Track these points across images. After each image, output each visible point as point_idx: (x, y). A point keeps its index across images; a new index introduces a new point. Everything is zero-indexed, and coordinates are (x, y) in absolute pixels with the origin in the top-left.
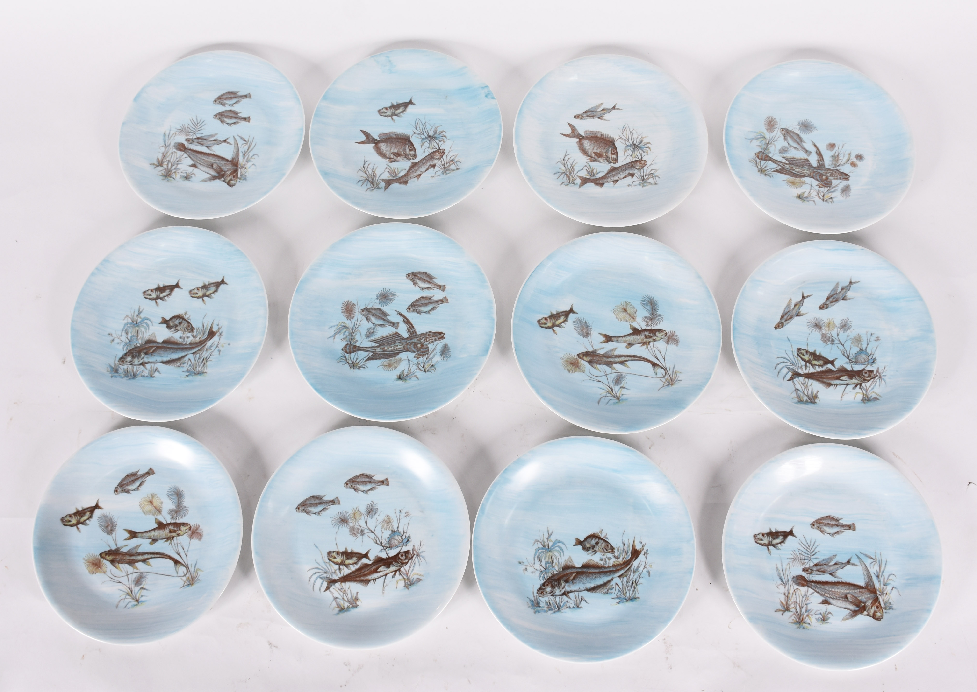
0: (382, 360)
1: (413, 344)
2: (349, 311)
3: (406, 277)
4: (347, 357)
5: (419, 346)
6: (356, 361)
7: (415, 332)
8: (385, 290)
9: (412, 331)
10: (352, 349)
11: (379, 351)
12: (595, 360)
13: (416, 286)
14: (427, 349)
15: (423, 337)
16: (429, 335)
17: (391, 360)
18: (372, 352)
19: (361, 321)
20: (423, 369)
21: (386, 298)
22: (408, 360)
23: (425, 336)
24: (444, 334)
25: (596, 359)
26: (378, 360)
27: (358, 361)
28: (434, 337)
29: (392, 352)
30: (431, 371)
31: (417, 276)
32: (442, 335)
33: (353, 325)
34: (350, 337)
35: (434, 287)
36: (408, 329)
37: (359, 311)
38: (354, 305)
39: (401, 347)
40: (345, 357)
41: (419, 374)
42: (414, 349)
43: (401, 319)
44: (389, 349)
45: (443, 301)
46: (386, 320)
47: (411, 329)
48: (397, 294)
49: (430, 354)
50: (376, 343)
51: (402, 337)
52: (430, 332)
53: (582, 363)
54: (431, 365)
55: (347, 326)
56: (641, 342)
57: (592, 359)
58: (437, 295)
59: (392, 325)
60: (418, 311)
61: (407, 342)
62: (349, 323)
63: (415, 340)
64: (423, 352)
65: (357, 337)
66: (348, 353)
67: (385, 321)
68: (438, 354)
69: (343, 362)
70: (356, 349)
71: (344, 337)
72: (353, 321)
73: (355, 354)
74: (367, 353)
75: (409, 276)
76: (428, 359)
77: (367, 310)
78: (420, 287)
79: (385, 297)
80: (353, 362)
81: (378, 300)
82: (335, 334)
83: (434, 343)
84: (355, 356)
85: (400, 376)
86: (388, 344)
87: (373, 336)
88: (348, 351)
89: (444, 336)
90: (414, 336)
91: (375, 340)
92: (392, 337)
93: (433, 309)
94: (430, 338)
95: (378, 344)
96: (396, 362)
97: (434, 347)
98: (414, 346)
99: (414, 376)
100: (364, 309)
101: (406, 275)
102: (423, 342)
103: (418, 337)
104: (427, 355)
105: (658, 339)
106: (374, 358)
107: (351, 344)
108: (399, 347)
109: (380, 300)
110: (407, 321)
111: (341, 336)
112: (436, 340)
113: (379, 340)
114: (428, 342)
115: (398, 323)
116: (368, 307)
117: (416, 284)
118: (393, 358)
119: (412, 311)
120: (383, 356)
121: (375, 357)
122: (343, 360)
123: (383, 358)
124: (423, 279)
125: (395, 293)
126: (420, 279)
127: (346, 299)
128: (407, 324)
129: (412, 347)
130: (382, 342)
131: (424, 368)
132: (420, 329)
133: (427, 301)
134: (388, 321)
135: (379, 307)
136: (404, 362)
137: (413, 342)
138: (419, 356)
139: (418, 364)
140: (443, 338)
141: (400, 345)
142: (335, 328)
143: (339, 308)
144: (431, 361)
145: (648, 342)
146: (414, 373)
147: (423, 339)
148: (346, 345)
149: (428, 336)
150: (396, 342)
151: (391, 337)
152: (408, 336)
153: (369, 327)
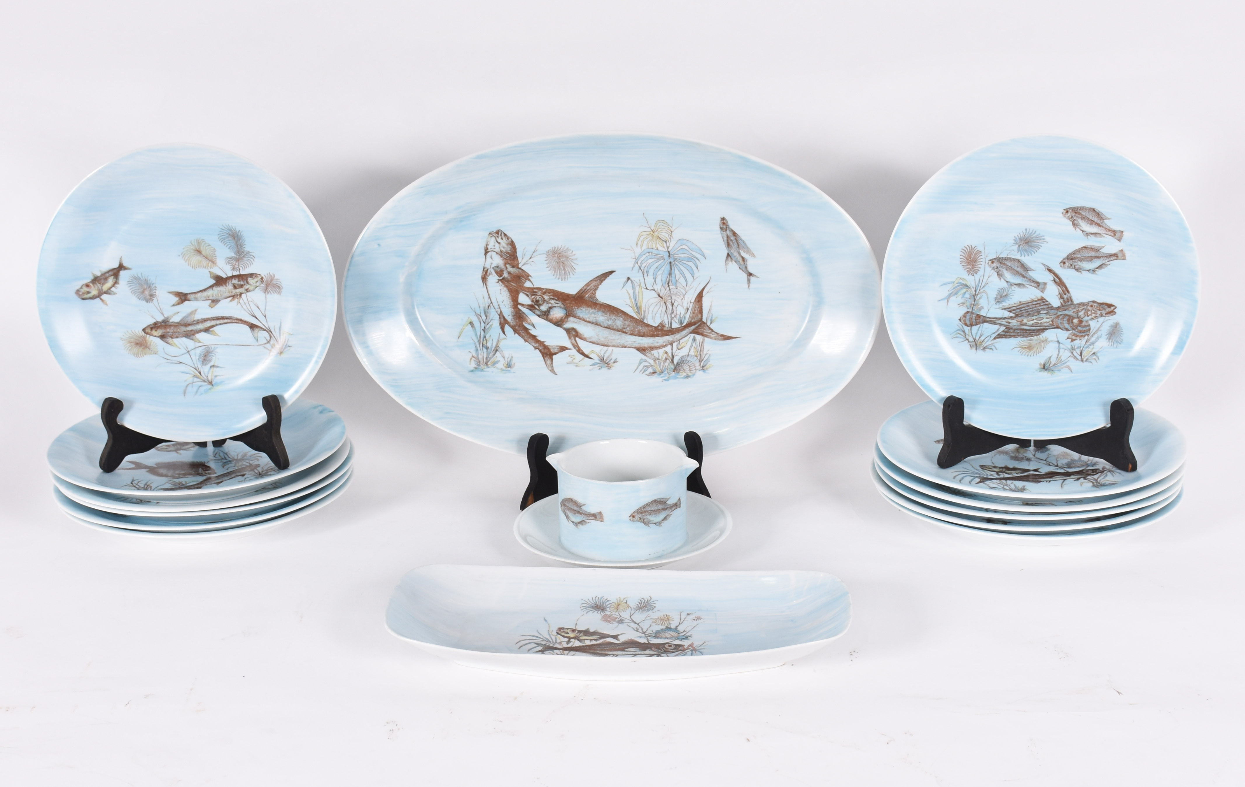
0: (1019, 339)
1: (1067, 317)
2: (972, 261)
3: (1063, 213)
4: (967, 332)
5: (1076, 321)
6: (980, 338)
7: (1070, 299)
8: (1028, 232)
9: (1065, 297)
10: (974, 320)
11: (1015, 324)
12: (169, 332)
13: (1078, 229)
14: (1087, 328)
15: (1083, 309)
16: (1092, 306)
17: (1032, 340)
18: (1004, 325)
19: (989, 277)
20: (1079, 357)
21: (1030, 244)
22: (1059, 342)
23: (1085, 307)
24: (1116, 308)
25: (170, 330)
26: (1012, 338)
27: (982, 338)
28: (1100, 310)
29: (1034, 328)
30: (1091, 361)
31: (1079, 214)
32: (1112, 308)
33: (976, 284)
34: (972, 301)
35: (1105, 232)
36: (1059, 294)
37: (987, 262)
38: (979, 252)
39: (1048, 320)
40: (964, 332)
41: (1074, 364)
42: (1067, 326)
43: (1051, 277)
44: (1029, 322)
45: (1117, 257)
46: (1027, 278)
47: (1065, 294)
48: (1047, 239)
49: (1092, 336)
50: (1010, 311)
51: (1050, 306)
52: (1094, 302)
53: (152, 341)
54: (1092, 352)
55: (968, 284)
56: (229, 295)
57: (164, 333)
58: (1110, 245)
59: (1035, 285)
60: (1077, 267)
61: (1057, 313)
62: (970, 280)
63: (1070, 313)
64: (1081, 332)
65: (983, 302)
66: (968, 326)
67: (1025, 279)
68: (1104, 337)
69: (961, 337)
70: (981, 320)
71: (963, 300)
72: (977, 277)
73: (979, 327)
74: (996, 327)
75: (1067, 212)
76: (1088, 343)
77: (1000, 260)
78: (1083, 231)
79: (1027, 243)
80: (975, 339)
81: (1018, 246)
82: (950, 296)
83: (1099, 319)
84: (978, 330)
85: (1044, 366)
86: (1029, 314)
87: (1007, 301)
88: (968, 322)
89: (1115, 310)
90: (1068, 305)
91: (1009, 308)
92: (1036, 304)
93: (1100, 267)
94: (1093, 311)
95: (1014, 313)
96: (1039, 343)
97: (1098, 325)
98: (1068, 320)
99: (1066, 367)
100: (994, 259)
101: (1062, 211)
102: (1082, 316)
103: (1074, 308)
104: (1086, 337)
105: (251, 288)
106: (1006, 335)
107: (974, 312)
108: (1045, 320)
109: (1019, 246)
110: (1059, 282)
111: (958, 299)
112: (1102, 315)
113: (1015, 308)
114: (1090, 317)
115: (1045, 284)
116: (1000, 256)
117: (1077, 225)
118: (1035, 337)
119: (1069, 267)
120: (1020, 332)
121: (1008, 334)
122: (961, 335)
123: (1021, 335)
124: (1088, 219)
125: (1043, 238)
126: (1084, 218)
127: (968, 243)
128: (1060, 287)
129: (1065, 322)
130: (1019, 310)
131: (1081, 355)
132: (1079, 296)
133: (1093, 254)
134: (1030, 279)
135: (1018, 257)
136: (1051, 344)
137: (1067, 315)
138: (1074, 338)
139: (1073, 349)
140: (1112, 313)
141: (1047, 318)
142: (950, 287)
143: (957, 256)
144: (1092, 347)
145: (239, 294)
146: (1066, 362)
147: (1083, 312)
148: (965, 314)
149: (1090, 308)
150: (1041, 312)
151: (1033, 305)
152: (1059, 305)
153: (1000, 287)
